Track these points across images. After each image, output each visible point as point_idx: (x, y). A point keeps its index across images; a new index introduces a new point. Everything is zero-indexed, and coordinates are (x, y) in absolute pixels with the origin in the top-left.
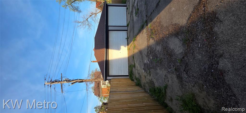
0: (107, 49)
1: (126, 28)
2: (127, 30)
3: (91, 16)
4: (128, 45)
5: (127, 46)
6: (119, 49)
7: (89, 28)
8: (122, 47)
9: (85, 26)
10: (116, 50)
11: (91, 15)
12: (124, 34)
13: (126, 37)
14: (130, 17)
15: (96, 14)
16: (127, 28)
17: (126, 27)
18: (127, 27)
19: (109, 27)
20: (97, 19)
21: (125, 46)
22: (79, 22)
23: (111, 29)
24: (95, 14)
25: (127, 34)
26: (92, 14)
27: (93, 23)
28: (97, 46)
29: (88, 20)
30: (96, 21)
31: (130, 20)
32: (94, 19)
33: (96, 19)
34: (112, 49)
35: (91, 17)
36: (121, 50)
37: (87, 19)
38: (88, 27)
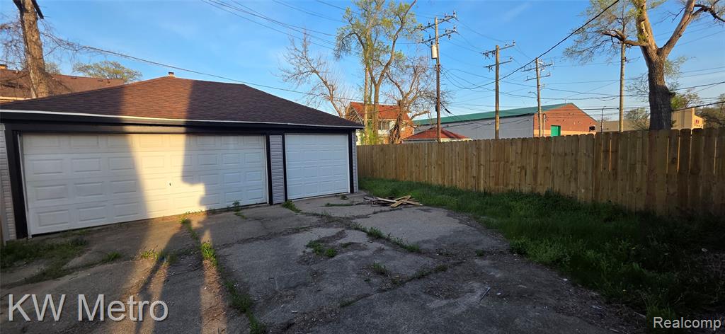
0: (182, 129)
1: (279, 198)
2: (274, 202)
3: (325, 83)
4: (211, 213)
5: (204, 209)
6: (190, 176)
7: (289, 75)
8: (199, 190)
9: (293, 61)
10: (185, 166)
11: (328, 83)
12: (254, 192)
13: (242, 203)
14: (314, 215)
15: (331, 98)
16: (280, 201)
17: (284, 197)
18: (283, 201)
19: (279, 138)
20: (318, 101)
21: (203, 201)
22: (305, 46)
23: (271, 143)
24: (332, 96)
25: (257, 205)
26: (331, 88)
27: (305, 87)
28: (203, 91)
29: (314, 74)
30: (311, 97)
31: (302, 213)
32: (317, 92)
33: (318, 99)
34: (188, 148)
35: (323, 84)
36: (186, 187)
37: (317, 73)
38: (293, 71)
